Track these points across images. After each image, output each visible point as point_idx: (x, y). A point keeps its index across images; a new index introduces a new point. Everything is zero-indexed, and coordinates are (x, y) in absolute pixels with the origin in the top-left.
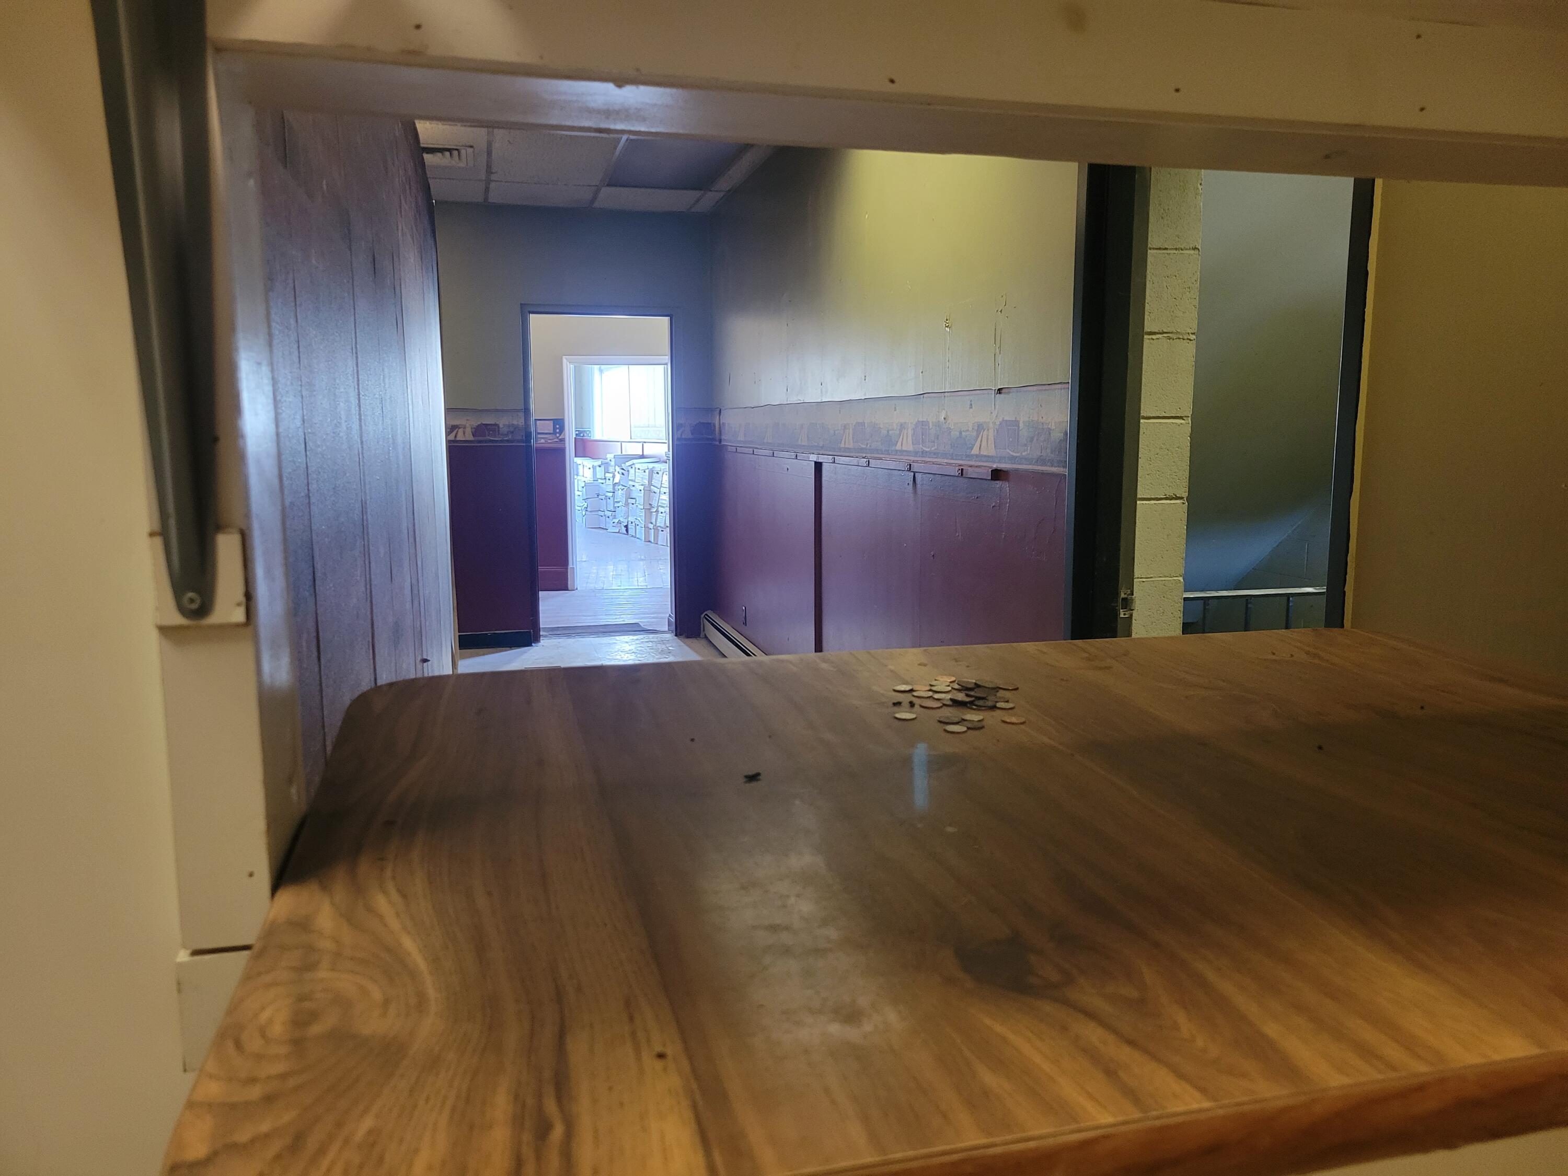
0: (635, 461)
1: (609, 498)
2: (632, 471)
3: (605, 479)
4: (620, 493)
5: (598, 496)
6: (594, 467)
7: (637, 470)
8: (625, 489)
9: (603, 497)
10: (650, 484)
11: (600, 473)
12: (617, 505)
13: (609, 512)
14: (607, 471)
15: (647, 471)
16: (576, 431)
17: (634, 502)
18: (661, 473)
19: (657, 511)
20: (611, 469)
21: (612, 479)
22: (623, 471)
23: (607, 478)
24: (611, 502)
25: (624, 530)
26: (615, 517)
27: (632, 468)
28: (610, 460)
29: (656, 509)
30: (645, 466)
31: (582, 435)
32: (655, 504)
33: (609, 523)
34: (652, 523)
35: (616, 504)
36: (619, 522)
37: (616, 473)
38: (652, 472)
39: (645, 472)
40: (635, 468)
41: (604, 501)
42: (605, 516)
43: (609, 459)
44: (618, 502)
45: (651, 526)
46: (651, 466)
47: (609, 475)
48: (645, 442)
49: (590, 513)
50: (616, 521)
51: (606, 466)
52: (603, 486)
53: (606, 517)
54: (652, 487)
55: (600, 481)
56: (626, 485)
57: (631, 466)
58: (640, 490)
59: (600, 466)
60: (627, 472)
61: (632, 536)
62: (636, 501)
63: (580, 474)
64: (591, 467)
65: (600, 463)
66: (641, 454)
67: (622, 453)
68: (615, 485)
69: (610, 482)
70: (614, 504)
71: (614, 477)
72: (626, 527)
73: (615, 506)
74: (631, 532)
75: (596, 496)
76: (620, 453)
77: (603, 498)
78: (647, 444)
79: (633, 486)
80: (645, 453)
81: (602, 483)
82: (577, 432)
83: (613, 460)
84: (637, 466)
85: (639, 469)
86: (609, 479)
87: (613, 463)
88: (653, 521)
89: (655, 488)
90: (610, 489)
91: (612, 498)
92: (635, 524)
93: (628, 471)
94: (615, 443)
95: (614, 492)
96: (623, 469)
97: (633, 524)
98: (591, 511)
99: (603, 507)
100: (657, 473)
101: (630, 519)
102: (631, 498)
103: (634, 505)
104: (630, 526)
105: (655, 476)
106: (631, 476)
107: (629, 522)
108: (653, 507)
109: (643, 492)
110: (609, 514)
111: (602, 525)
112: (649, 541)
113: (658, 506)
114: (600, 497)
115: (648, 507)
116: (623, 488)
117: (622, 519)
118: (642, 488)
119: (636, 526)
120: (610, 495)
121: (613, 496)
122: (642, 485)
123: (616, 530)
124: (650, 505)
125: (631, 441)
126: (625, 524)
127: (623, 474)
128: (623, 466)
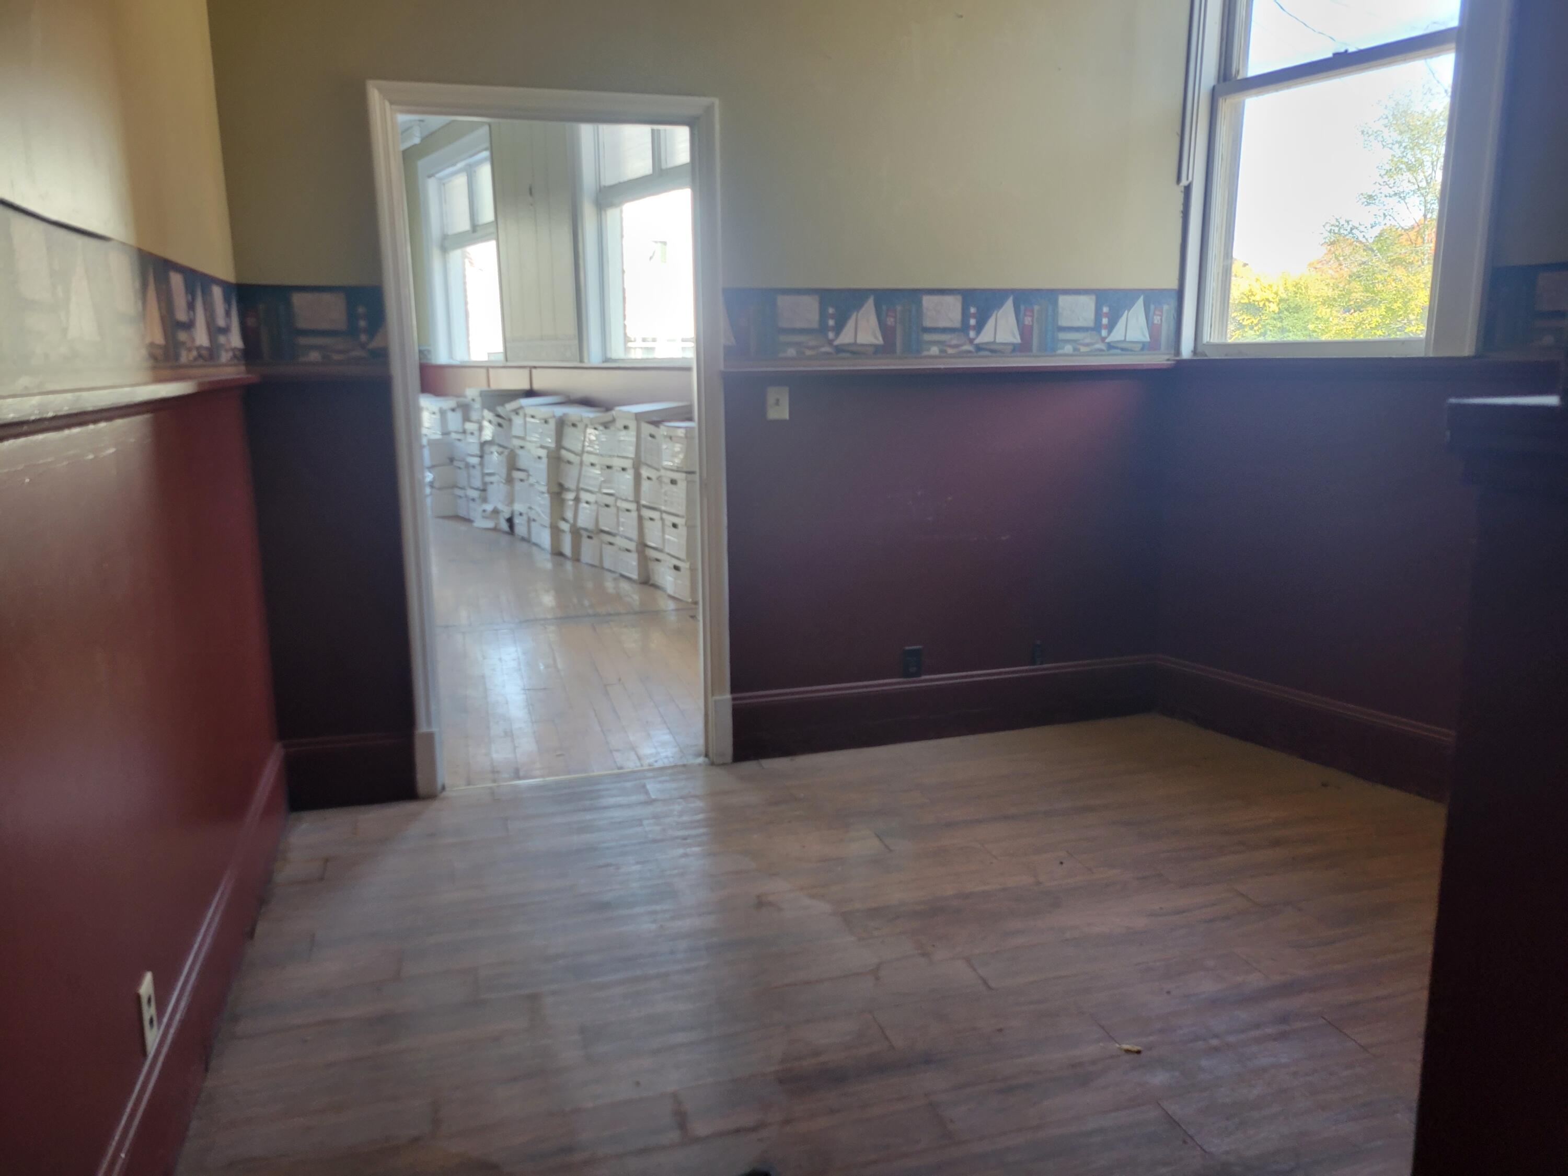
0: (520, 402)
1: (473, 467)
2: (518, 421)
3: (464, 433)
4: (495, 458)
6: (445, 412)
7: (529, 419)
8: (506, 453)
9: (462, 465)
10: (559, 445)
11: (454, 420)
12: (488, 479)
13: (472, 491)
14: (466, 418)
15: (552, 423)
17: (525, 477)
18: (580, 426)
19: (577, 500)
20: (474, 416)
21: (476, 433)
22: (500, 421)
23: (468, 431)
24: (476, 473)
25: (504, 526)
26: (485, 500)
28: (472, 400)
29: (574, 494)
30: (543, 412)
32: (570, 483)
33: (475, 510)
34: (564, 520)
35: (486, 477)
36: (496, 512)
37: (486, 423)
38: (561, 424)
39: (545, 422)
40: (525, 415)
41: (463, 472)
42: (466, 496)
43: (469, 398)
44: (489, 474)
45: (565, 526)
46: (560, 411)
47: (470, 426)
48: (535, 367)
50: (488, 508)
51: (465, 409)
52: (458, 444)
53: (468, 500)
54: (563, 451)
55: (454, 436)
56: (506, 445)
57: (516, 411)
58: (540, 458)
59: (452, 411)
60: (508, 422)
61: (523, 539)
62: (528, 474)
64: (438, 412)
65: (454, 405)
66: (528, 386)
67: (492, 387)
68: (483, 445)
69: (472, 440)
70: (483, 478)
71: (481, 429)
72: (510, 521)
73: (485, 480)
74: (520, 529)
75: (450, 461)
76: (489, 388)
77: (462, 467)
78: (539, 370)
79: (522, 447)
80: (536, 386)
81: (459, 440)
83: (478, 400)
84: (530, 411)
85: (533, 417)
86: (471, 434)
87: (477, 405)
88: (569, 515)
89: (569, 454)
90: (475, 450)
91: (478, 468)
92: (529, 517)
93: (510, 420)
94: (479, 370)
95: (481, 457)
96: (499, 416)
97: (525, 517)
98: (440, 489)
99: (463, 482)
100: (574, 425)
101: (518, 507)
102: (519, 470)
103: (525, 484)
104: (517, 521)
105: (569, 430)
106: (517, 429)
107: (516, 513)
108: (568, 490)
109: (545, 460)
110: (474, 494)
111: (462, 513)
112: (561, 554)
113: (578, 489)
114: (456, 463)
115: (556, 489)
116: (501, 450)
117: (500, 507)
118: (543, 453)
119: (530, 520)
120: (475, 461)
121: (482, 464)
122: (542, 447)
123: (490, 524)
124: (561, 486)
125: (509, 364)
126: (507, 516)
127: (500, 425)
128: (500, 410)
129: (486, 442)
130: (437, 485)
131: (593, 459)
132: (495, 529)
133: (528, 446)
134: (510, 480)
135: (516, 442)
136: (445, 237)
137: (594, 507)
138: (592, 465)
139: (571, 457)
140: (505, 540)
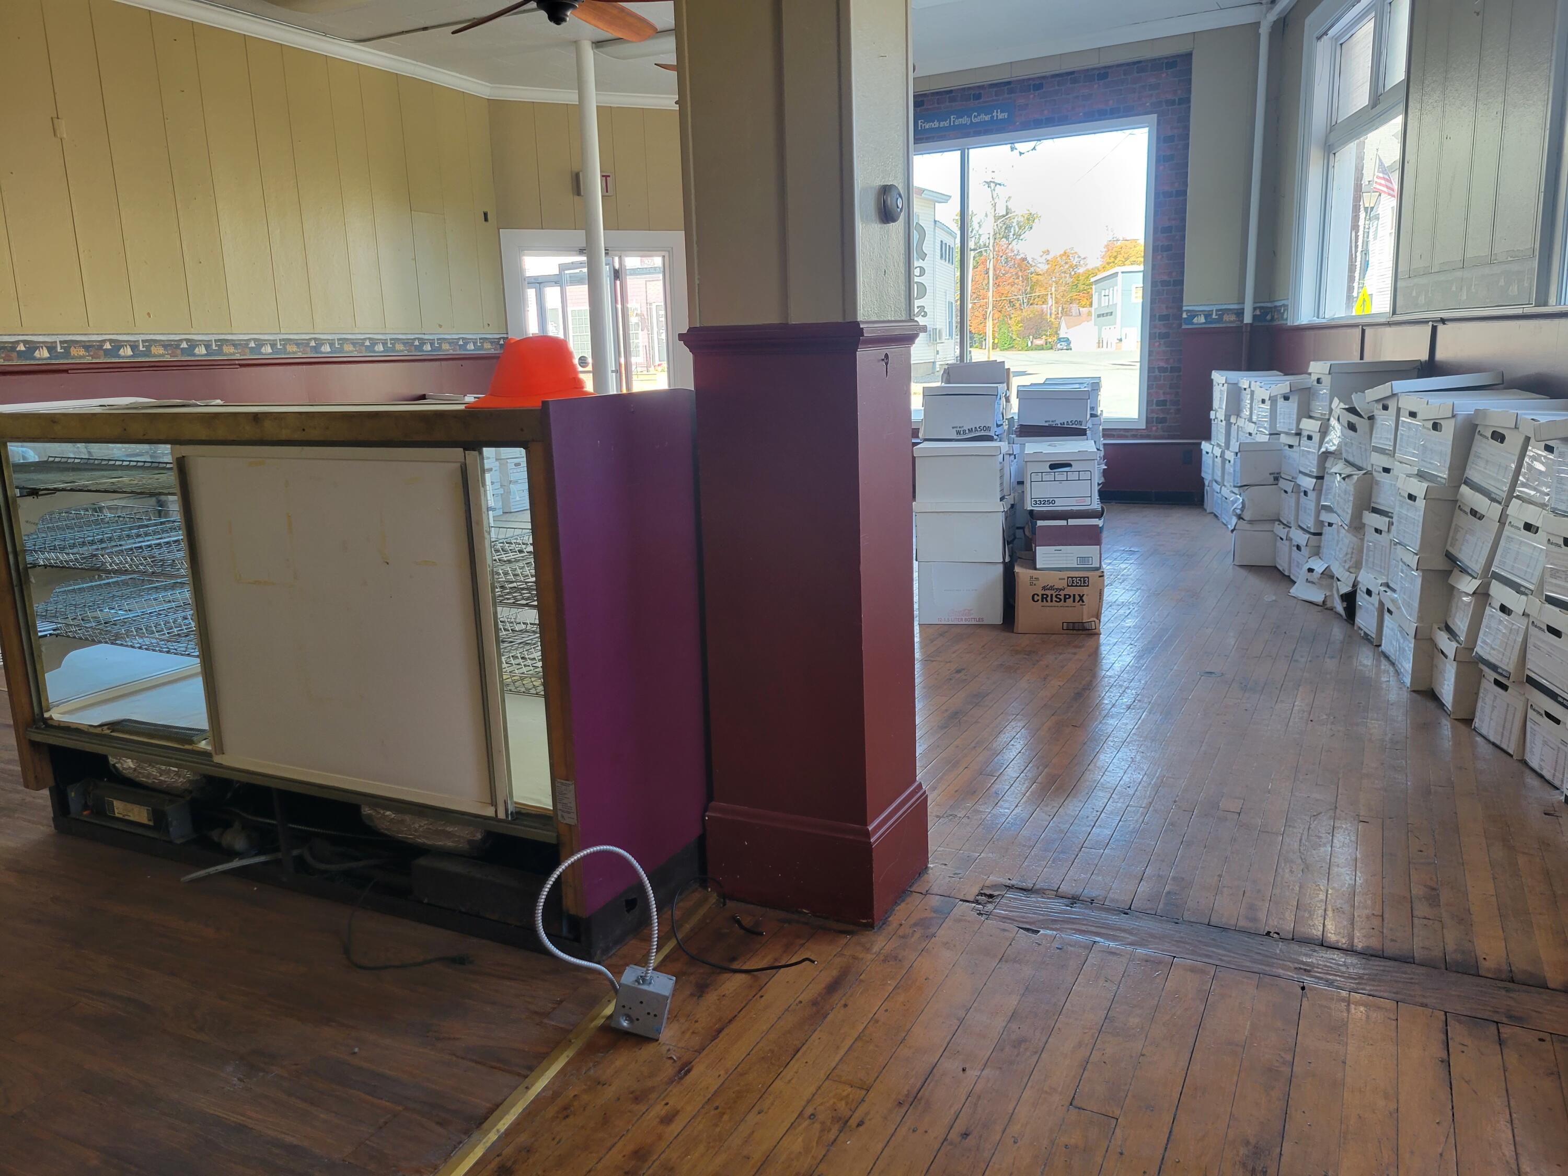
0: (1399, 385)
1: (1306, 493)
2: (1385, 420)
3: (1299, 434)
4: (1339, 483)
5: (1276, 479)
6: (1273, 400)
7: (1405, 419)
8: (1356, 477)
9: (1289, 486)
10: (1459, 475)
11: (1287, 414)
12: (1324, 517)
13: (1300, 532)
14: (1305, 412)
15: (1449, 428)
16: (1255, 309)
17: (1384, 528)
18: (1514, 441)
19: (1482, 595)
20: (1319, 408)
21: (1316, 437)
22: (1354, 419)
23: (1305, 433)
24: (1309, 503)
25: (1340, 605)
26: (1317, 552)
27: (1385, 408)
28: (1319, 381)
29: (1476, 583)
30: (1438, 406)
31: (1269, 317)
32: (1472, 558)
33: (1299, 565)
34: (1449, 631)
35: (1323, 512)
36: (1328, 575)
37: (1333, 422)
38: (1469, 433)
39: (1436, 426)
40: (1399, 409)
41: (1291, 500)
42: (1290, 539)
43: (1314, 377)
44: (1328, 509)
45: (1448, 646)
46: (1468, 404)
47: (1310, 426)
48: (1443, 321)
49: (1248, 527)
50: (1319, 567)
51: (1304, 397)
52: (1288, 452)
53: (1291, 546)
54: (1464, 489)
55: (1283, 439)
56: (1359, 463)
57: (1384, 402)
58: (1411, 497)
59: (1286, 398)
60: (1367, 422)
61: (1368, 640)
62: (1391, 524)
63: (1242, 415)
64: (1267, 398)
65: (1288, 390)
66: (1424, 356)
67: (1362, 358)
68: (1326, 456)
69: (1311, 448)
70: (1318, 514)
71: (1324, 431)
72: (1350, 599)
73: (1322, 518)
74: (1365, 619)
75: (1271, 480)
76: (1357, 360)
77: (1289, 490)
78: (1450, 325)
79: (1387, 470)
80: (1440, 355)
81: (1291, 446)
82: (1258, 312)
83: (1326, 380)
84: (1408, 403)
85: (1413, 415)
86: (1310, 438)
87: (1324, 391)
88: (1461, 624)
89: (1478, 496)
90: (1311, 465)
91: (1312, 495)
92: (1381, 604)
93: (1371, 418)
94: (1349, 330)
95: (1320, 478)
96: (1352, 410)
97: (1375, 599)
98: (1251, 522)
99: (1288, 515)
100: (1499, 437)
101: (1367, 579)
102: (1375, 511)
103: (1383, 539)
104: (1362, 600)
105: (1485, 447)
106: (1383, 435)
107: (1362, 588)
108: (1464, 571)
109: (1421, 503)
110: (1300, 538)
111: (1282, 565)
112: (1431, 695)
113: (1489, 576)
114: (1282, 483)
115: (1440, 563)
116: (1349, 470)
117: (1337, 571)
118: (1419, 488)
119: (1383, 610)
120: (1308, 483)
121: (1318, 490)
122: (1421, 475)
123: (1317, 596)
124: (1451, 558)
125: (1397, 318)
126: (1345, 589)
127: (1352, 427)
128: (1357, 401)
129: (1327, 454)
130: (1247, 515)
131: (1532, 515)
132: (1324, 606)
133: (1397, 468)
134: (1357, 527)
135: (1379, 461)
136: (1332, 128)
137: (1521, 624)
138: (1528, 527)
139: (1480, 502)
140: (1338, 631)
